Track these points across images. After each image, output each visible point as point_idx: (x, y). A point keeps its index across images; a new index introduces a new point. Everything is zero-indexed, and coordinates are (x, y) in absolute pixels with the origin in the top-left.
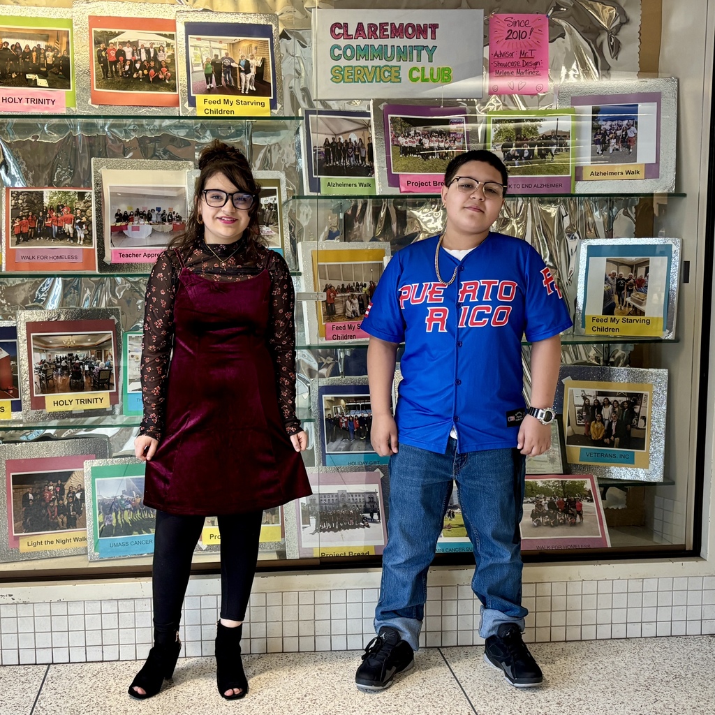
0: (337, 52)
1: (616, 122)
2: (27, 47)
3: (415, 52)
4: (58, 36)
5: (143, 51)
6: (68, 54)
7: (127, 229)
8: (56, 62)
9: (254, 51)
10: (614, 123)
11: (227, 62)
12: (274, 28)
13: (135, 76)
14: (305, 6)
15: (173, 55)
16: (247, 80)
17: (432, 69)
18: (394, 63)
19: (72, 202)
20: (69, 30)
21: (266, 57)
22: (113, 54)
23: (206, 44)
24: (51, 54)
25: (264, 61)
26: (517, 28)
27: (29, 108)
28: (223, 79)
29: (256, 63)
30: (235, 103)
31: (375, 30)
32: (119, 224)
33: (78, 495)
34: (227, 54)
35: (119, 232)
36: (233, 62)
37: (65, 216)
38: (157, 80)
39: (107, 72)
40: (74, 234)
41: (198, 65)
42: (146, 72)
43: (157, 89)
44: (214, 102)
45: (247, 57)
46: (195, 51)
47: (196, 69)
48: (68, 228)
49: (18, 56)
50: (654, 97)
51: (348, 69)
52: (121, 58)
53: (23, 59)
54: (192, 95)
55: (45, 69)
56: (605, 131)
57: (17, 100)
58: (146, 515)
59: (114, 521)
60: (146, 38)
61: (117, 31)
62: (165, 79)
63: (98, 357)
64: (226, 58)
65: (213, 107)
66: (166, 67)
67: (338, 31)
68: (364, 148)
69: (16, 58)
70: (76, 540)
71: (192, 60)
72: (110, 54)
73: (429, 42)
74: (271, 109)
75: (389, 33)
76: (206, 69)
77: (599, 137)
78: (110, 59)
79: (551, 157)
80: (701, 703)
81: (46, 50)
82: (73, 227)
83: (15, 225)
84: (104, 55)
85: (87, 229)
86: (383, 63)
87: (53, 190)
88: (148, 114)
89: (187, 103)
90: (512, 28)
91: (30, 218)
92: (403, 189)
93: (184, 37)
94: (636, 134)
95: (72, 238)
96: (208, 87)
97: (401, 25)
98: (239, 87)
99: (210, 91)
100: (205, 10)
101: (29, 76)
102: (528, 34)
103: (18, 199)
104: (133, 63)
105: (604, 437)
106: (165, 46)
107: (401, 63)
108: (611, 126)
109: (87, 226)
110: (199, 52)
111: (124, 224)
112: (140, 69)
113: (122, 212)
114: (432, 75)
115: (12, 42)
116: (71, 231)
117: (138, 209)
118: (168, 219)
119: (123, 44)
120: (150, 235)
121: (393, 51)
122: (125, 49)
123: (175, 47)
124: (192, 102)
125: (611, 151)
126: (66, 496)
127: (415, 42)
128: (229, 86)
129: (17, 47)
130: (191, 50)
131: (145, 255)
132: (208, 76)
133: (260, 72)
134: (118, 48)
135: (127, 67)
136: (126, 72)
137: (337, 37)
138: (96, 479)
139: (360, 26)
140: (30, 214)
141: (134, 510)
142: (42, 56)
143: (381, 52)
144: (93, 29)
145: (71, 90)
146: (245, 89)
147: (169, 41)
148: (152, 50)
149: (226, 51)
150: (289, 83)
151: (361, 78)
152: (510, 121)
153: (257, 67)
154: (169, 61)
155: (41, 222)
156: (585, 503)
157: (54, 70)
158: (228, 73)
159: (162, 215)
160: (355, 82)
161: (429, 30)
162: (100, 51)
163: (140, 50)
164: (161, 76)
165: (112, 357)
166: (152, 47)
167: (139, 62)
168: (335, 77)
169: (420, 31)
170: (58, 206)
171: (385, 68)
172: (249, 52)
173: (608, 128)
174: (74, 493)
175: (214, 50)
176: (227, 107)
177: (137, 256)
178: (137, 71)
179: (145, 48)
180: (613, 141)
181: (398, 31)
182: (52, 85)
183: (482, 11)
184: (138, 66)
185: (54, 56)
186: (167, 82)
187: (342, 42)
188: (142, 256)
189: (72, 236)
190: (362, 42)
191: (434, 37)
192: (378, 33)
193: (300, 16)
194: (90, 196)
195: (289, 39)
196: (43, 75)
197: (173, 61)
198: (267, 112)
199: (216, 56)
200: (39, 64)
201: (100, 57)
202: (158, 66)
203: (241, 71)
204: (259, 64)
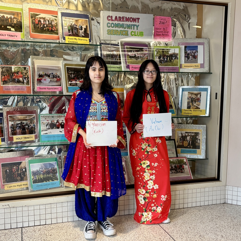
0: (109, 25)
1: (192, 51)
2: (7, 17)
3: (133, 26)
4: (18, 14)
5: (47, 21)
6: (21, 20)
7: (42, 80)
8: (18, 23)
9: (83, 23)
10: (191, 51)
11: (75, 26)
12: (89, 16)
13: (44, 29)
14: (99, 10)
15: (57, 23)
16: (81, 32)
17: (138, 32)
18: (126, 29)
19: (22, 70)
20: (21, 12)
21: (87, 25)
22: (37, 21)
23: (68, 20)
24: (15, 20)
25: (87, 26)
26: (162, 21)
27: (8, 38)
28: (74, 31)
29: (84, 27)
30: (78, 39)
31: (120, 19)
32: (39, 78)
33: (24, 170)
34: (75, 23)
35: (39, 81)
36: (77, 26)
37: (20, 75)
38: (52, 31)
39: (35, 27)
40: (23, 81)
41: (66, 27)
42: (48, 28)
43: (52, 34)
45: (81, 25)
46: (65, 22)
47: (65, 28)
48: (21, 79)
49: (4, 20)
50: (202, 44)
51: (112, 30)
52: (40, 23)
53: (6, 21)
54: (64, 36)
55: (13, 25)
56: (188, 54)
57: (4, 35)
58: (48, 175)
59: (37, 178)
60: (48, 17)
61: (38, 14)
62: (54, 30)
63: (31, 123)
64: (75, 25)
65: (71, 40)
66: (55, 27)
67: (109, 18)
68: (118, 56)
69: (3, 21)
70: (24, 185)
71: (64, 25)
72: (36, 21)
73: (137, 24)
74: (89, 42)
75: (125, 20)
76: (68, 28)
77: (187, 55)
78: (36, 23)
79: (173, 61)
80: (229, 224)
81: (14, 18)
82: (23, 79)
83: (2, 78)
84: (34, 21)
85: (27, 80)
86: (123, 29)
87: (15, 66)
88: (49, 42)
89: (63, 39)
90: (161, 21)
91: (8, 76)
92: (131, 69)
93: (61, 17)
94: (197, 55)
95: (22, 83)
96: (69, 34)
97: (129, 18)
98: (79, 34)
99: (70, 35)
100: (66, 9)
101: (8, 27)
102: (166, 23)
103: (3, 69)
104: (44, 25)
105: (188, 146)
106: (54, 19)
107: (129, 30)
108: (190, 52)
109: (27, 79)
110: (66, 22)
111: (41, 78)
112: (46, 27)
113: (41, 74)
114: (138, 34)
115: (1, 15)
116: (22, 80)
117: (46, 73)
118: (55, 77)
119: (40, 18)
120: (50, 82)
121: (126, 26)
122: (41, 20)
123: (57, 20)
124: (64, 39)
125: (190, 59)
126: (20, 170)
127: (132, 23)
128: (76, 34)
129: (3, 16)
130: (63, 21)
131: (48, 89)
132: (69, 30)
133: (86, 29)
134: (39, 19)
135: (42, 26)
136: (42, 28)
137: (109, 20)
138: (30, 164)
139: (116, 17)
140: (8, 74)
141: (44, 174)
142: (12, 20)
143: (122, 26)
144: (30, 12)
145: (23, 33)
146: (81, 35)
147: (56, 18)
148: (50, 21)
149: (74, 23)
150: (94, 34)
151: (116, 34)
152: (161, 49)
153: (85, 28)
155: (11, 77)
156: (184, 166)
157: (17, 25)
158: (76, 30)
159: (53, 75)
160: (114, 35)
161: (137, 20)
162: (33, 20)
163: (46, 21)
164: (53, 30)
165: (35, 123)
166: (50, 20)
167: (46, 24)
168: (108, 33)
169: (134, 20)
170: (17, 72)
171: (123, 31)
172: (82, 23)
173: (189, 52)
174: (23, 169)
175: (71, 22)
176: (75, 41)
177: (45, 89)
178: (45, 27)
179: (48, 20)
180: (191, 57)
181: (128, 19)
182: (16, 31)
183: (153, 15)
184: (45, 26)
185: (16, 21)
186: (55, 32)
187: (111, 22)
188: (47, 89)
189: (22, 82)
190: (116, 22)
191: (138, 22)
192: (121, 20)
193: (97, 13)
194: (28, 69)
195: (94, 20)
196: (13, 27)
197: (57, 25)
198: (88, 43)
199: (71, 24)
200: (12, 23)
201: (33, 22)
202: (52, 26)
203: (79, 29)
204: (85, 27)
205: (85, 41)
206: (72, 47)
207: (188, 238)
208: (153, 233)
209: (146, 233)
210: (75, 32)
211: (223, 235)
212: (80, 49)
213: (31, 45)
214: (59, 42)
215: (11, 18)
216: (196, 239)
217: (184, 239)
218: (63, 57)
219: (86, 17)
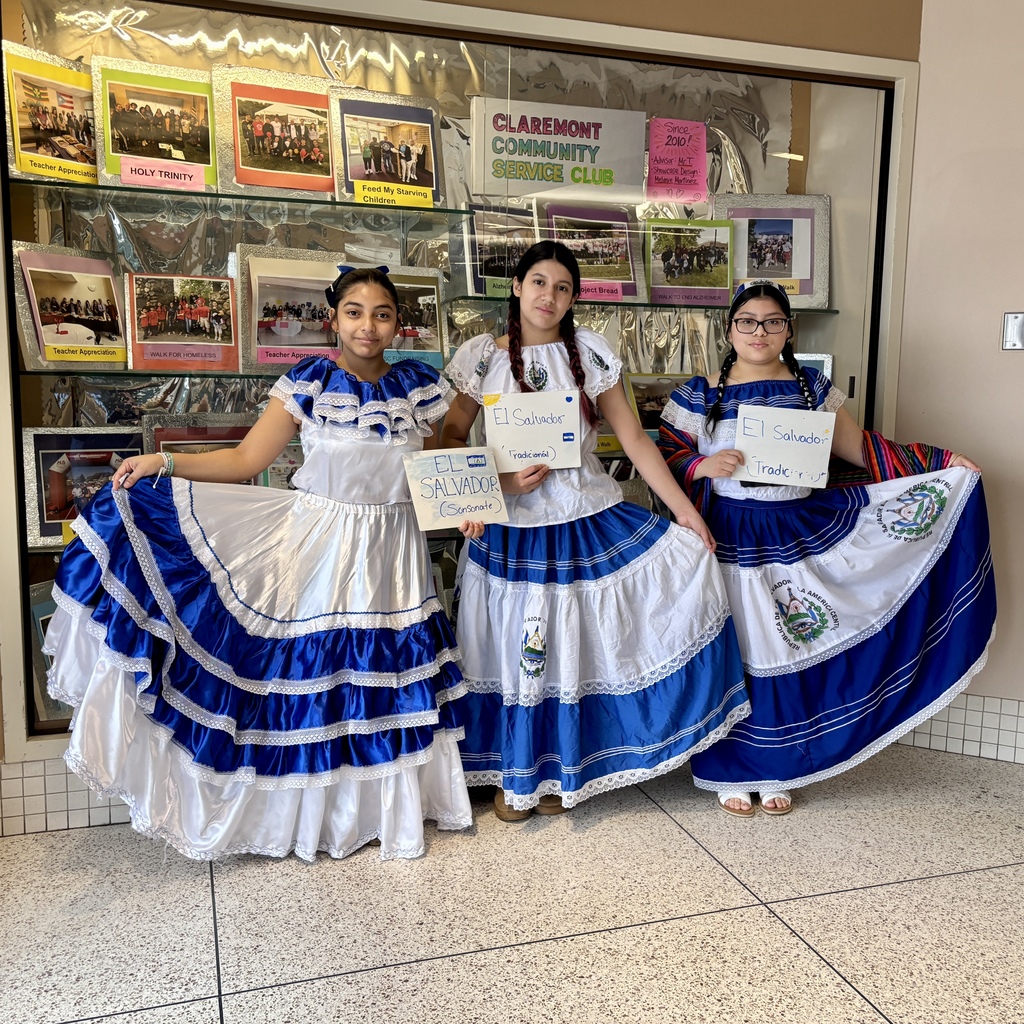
0: (499, 145)
1: (772, 236)
2: (159, 111)
3: (578, 151)
4: (195, 101)
5: (293, 127)
6: (207, 124)
7: (275, 325)
8: (194, 132)
9: (414, 137)
10: (769, 237)
11: (386, 147)
12: (434, 114)
13: (284, 154)
14: (465, 94)
15: (326, 134)
16: (408, 167)
17: (594, 170)
18: (557, 161)
19: (207, 292)
20: (207, 96)
22: (260, 128)
23: (364, 125)
24: (187, 122)
25: (425, 148)
26: (676, 134)
27: (163, 182)
28: (382, 164)
29: (417, 149)
30: (396, 191)
31: (537, 125)
32: (266, 319)
34: (386, 138)
35: (266, 328)
36: (393, 147)
37: (199, 308)
38: (308, 161)
39: (254, 148)
40: (210, 329)
41: (355, 148)
42: (296, 151)
43: (309, 171)
44: (374, 189)
45: (408, 143)
46: (352, 132)
47: (353, 152)
48: (204, 321)
49: (148, 121)
50: (808, 214)
51: (510, 164)
52: (269, 134)
53: (155, 125)
54: (350, 180)
55: (180, 139)
56: (761, 245)
57: (149, 172)
60: (296, 113)
61: (264, 102)
62: (318, 160)
64: (385, 142)
66: (319, 147)
67: (501, 122)
69: (146, 124)
71: (349, 141)
72: (256, 129)
73: (591, 142)
74: (434, 201)
75: (552, 129)
76: (365, 152)
77: (756, 250)
78: (256, 134)
79: (709, 269)
81: (181, 117)
82: (209, 321)
83: (142, 316)
84: (249, 128)
85: (225, 324)
86: (545, 160)
87: (185, 279)
88: (299, 197)
89: (345, 188)
90: (671, 134)
91: (159, 309)
93: (339, 115)
94: (791, 249)
95: (208, 334)
96: (367, 173)
97: (565, 121)
98: (400, 175)
99: (369, 177)
100: (357, 88)
101: (161, 146)
102: (687, 141)
103: (144, 287)
104: (282, 140)
106: (316, 123)
107: (564, 162)
108: (767, 240)
109: (225, 320)
110: (355, 134)
111: (272, 319)
112: (290, 147)
113: (271, 306)
114: (594, 177)
115: (141, 104)
116: (207, 326)
117: (287, 303)
118: (319, 316)
119: (271, 117)
120: (299, 333)
121: (556, 149)
122: (273, 123)
123: (327, 125)
124: (350, 188)
125: (767, 265)
127: (577, 140)
128: (389, 173)
129: (147, 110)
130: (347, 130)
131: (293, 355)
132: (367, 160)
133: (422, 159)
134: (265, 121)
135: (276, 145)
136: (275, 150)
137: (499, 128)
139: (523, 119)
140: (159, 304)
142: (176, 123)
143: (543, 149)
144: (237, 98)
145: (211, 165)
146: (406, 177)
147: (322, 118)
148: (303, 127)
149: (385, 135)
150: (451, 175)
151: (523, 174)
152: (669, 230)
153: (418, 155)
154: (322, 140)
155: (172, 314)
157: (191, 140)
158: (388, 158)
159: (313, 311)
160: (517, 178)
161: (593, 129)
162: (245, 124)
163: (289, 126)
164: (313, 157)
166: (302, 124)
167: (289, 140)
168: (496, 171)
169: (584, 129)
170: (191, 297)
171: (547, 166)
172: (409, 136)
173: (764, 241)
175: (372, 133)
176: (387, 196)
177: (285, 355)
178: (287, 149)
179: (295, 124)
180: (769, 256)
181: (562, 128)
182: (189, 158)
183: (645, 113)
184: (287, 143)
185: (190, 125)
186: (320, 164)
187: (505, 135)
188: (290, 355)
189: (208, 331)
190: (524, 136)
191: (596, 138)
192: (541, 128)
193: (461, 104)
194: (227, 286)
195: (448, 127)
196: (179, 146)
197: (326, 141)
198: (429, 203)
199: (375, 139)
200: (174, 132)
201: (245, 130)
202: (310, 146)
203: (401, 157)
204: (420, 151)
205: (419, 197)
206: (377, 218)
207: (754, 848)
208: (642, 835)
209: (617, 833)
210: (385, 166)
211: (867, 840)
212: (402, 223)
213: (239, 206)
214: (333, 198)
215: (171, 115)
216: (781, 853)
217: (741, 851)
218: (344, 251)
219: (422, 115)
